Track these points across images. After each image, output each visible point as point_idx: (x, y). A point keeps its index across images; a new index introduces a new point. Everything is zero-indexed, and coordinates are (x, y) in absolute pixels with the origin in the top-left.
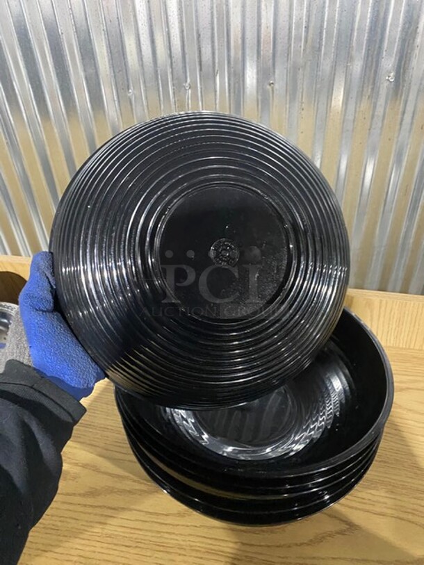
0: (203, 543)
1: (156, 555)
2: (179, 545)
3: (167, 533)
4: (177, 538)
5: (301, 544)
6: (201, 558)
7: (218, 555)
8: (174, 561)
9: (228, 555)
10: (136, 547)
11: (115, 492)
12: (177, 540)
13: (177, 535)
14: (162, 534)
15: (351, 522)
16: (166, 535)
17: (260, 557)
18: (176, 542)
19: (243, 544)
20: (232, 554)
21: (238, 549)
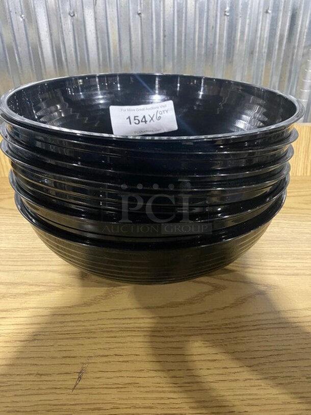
0: (114, 324)
1: (59, 344)
2: (87, 330)
3: (72, 321)
4: (83, 324)
5: (224, 308)
6: (115, 337)
7: (135, 331)
8: (83, 345)
9: (145, 329)
10: (35, 339)
11: (8, 297)
12: (84, 326)
13: (84, 321)
14: (65, 323)
15: (268, 285)
16: (70, 324)
17: (182, 325)
18: (84, 328)
19: (161, 317)
20: (151, 327)
21: (154, 323)
